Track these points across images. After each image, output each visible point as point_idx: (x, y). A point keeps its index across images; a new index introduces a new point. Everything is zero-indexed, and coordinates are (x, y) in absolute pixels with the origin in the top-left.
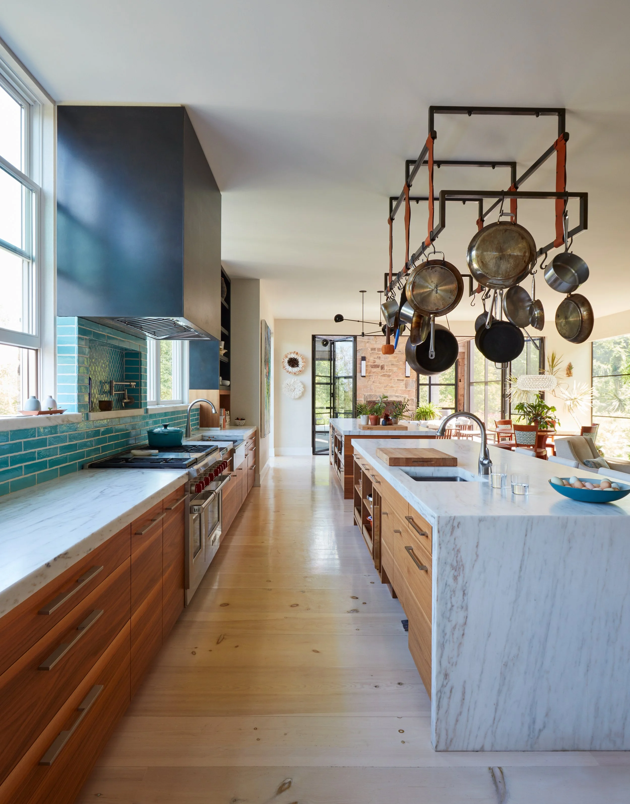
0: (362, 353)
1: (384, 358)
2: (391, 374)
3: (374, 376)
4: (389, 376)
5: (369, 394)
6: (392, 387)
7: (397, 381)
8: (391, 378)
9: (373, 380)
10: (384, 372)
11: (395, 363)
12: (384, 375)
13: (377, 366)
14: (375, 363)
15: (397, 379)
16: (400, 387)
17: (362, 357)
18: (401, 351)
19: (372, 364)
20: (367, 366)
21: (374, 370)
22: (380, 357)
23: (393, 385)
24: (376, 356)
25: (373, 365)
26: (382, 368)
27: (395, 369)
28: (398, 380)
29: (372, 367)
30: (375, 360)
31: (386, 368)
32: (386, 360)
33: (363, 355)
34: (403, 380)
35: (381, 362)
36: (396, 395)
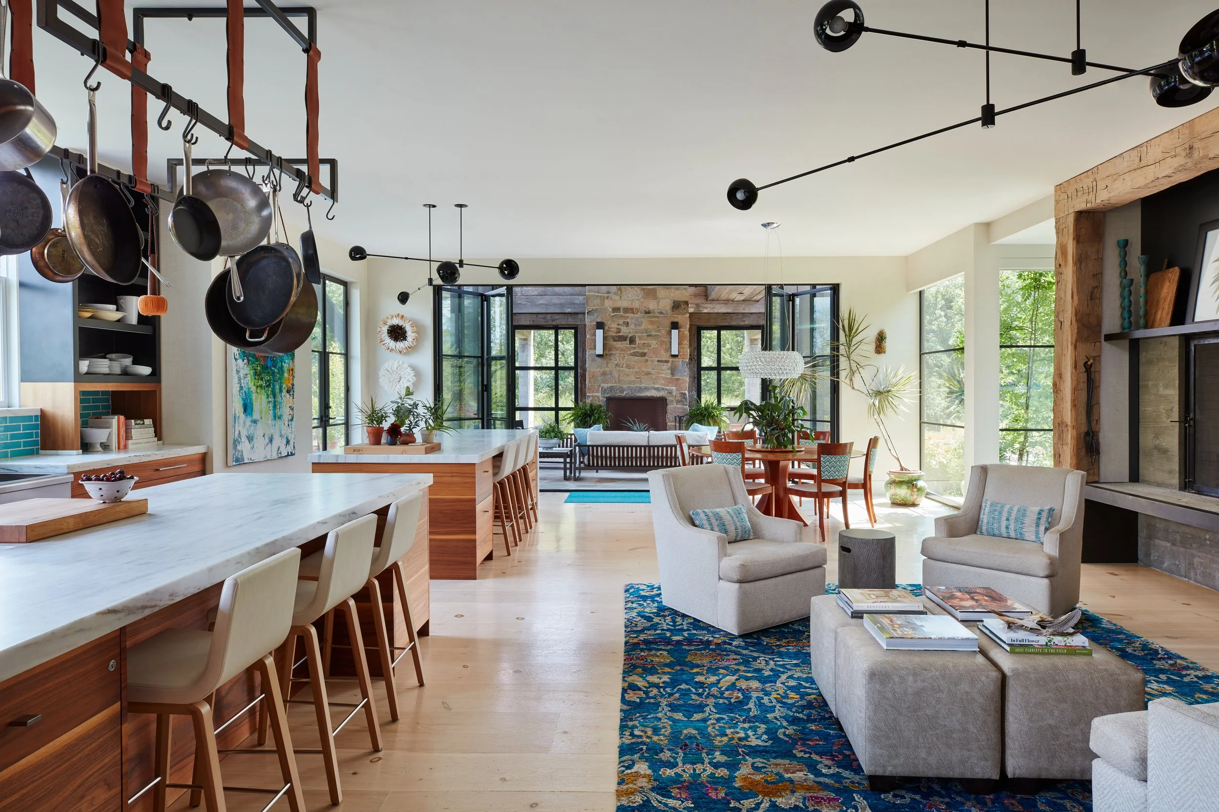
0: (597, 317)
1: (635, 325)
2: (646, 351)
3: (618, 355)
4: (643, 355)
5: (609, 385)
6: (648, 374)
7: (656, 363)
8: (646, 358)
9: (616, 362)
10: (635, 348)
11: (653, 333)
12: (635, 354)
13: (623, 338)
14: (619, 332)
15: (657, 359)
16: (662, 374)
17: (598, 323)
18: (664, 312)
19: (614, 334)
20: (605, 338)
21: (619, 344)
22: (628, 323)
23: (650, 370)
24: (621, 322)
25: (617, 336)
26: (632, 341)
27: (654, 343)
28: (658, 361)
29: (615, 341)
30: (619, 327)
31: (638, 341)
32: (638, 327)
33: (599, 320)
34: (667, 362)
35: (628, 331)
36: (656, 386)
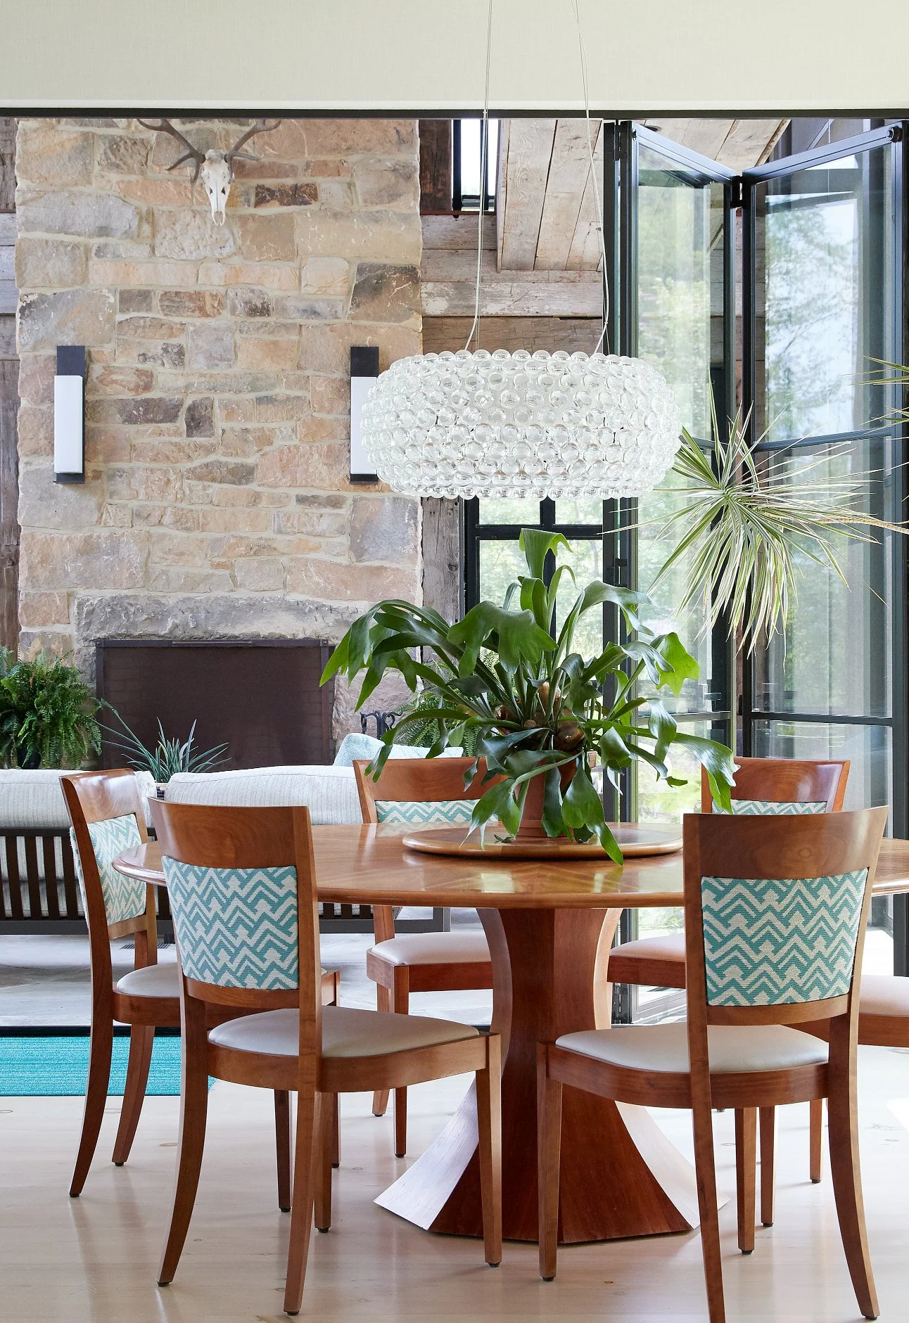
0: (61, 325)
1: (210, 356)
2: (250, 461)
3: (140, 475)
4: (242, 475)
5: (108, 593)
6: (260, 549)
7: (293, 507)
8: (253, 486)
9: (134, 504)
10: (210, 450)
11: (281, 391)
12: (208, 474)
13: (168, 412)
14: (147, 387)
15: (294, 492)
16: (316, 549)
17: (61, 350)
18: (321, 307)
19: (128, 396)
20: (89, 410)
21: (146, 435)
22: (181, 353)
23: (269, 534)
24: (156, 347)
25: (137, 404)
26: (197, 421)
27: (284, 431)
28: (301, 500)
29: (130, 419)
30: (147, 366)
31: (220, 422)
32: (222, 369)
33: (68, 340)
34: (335, 502)
35: (181, 382)
36: (293, 597)
